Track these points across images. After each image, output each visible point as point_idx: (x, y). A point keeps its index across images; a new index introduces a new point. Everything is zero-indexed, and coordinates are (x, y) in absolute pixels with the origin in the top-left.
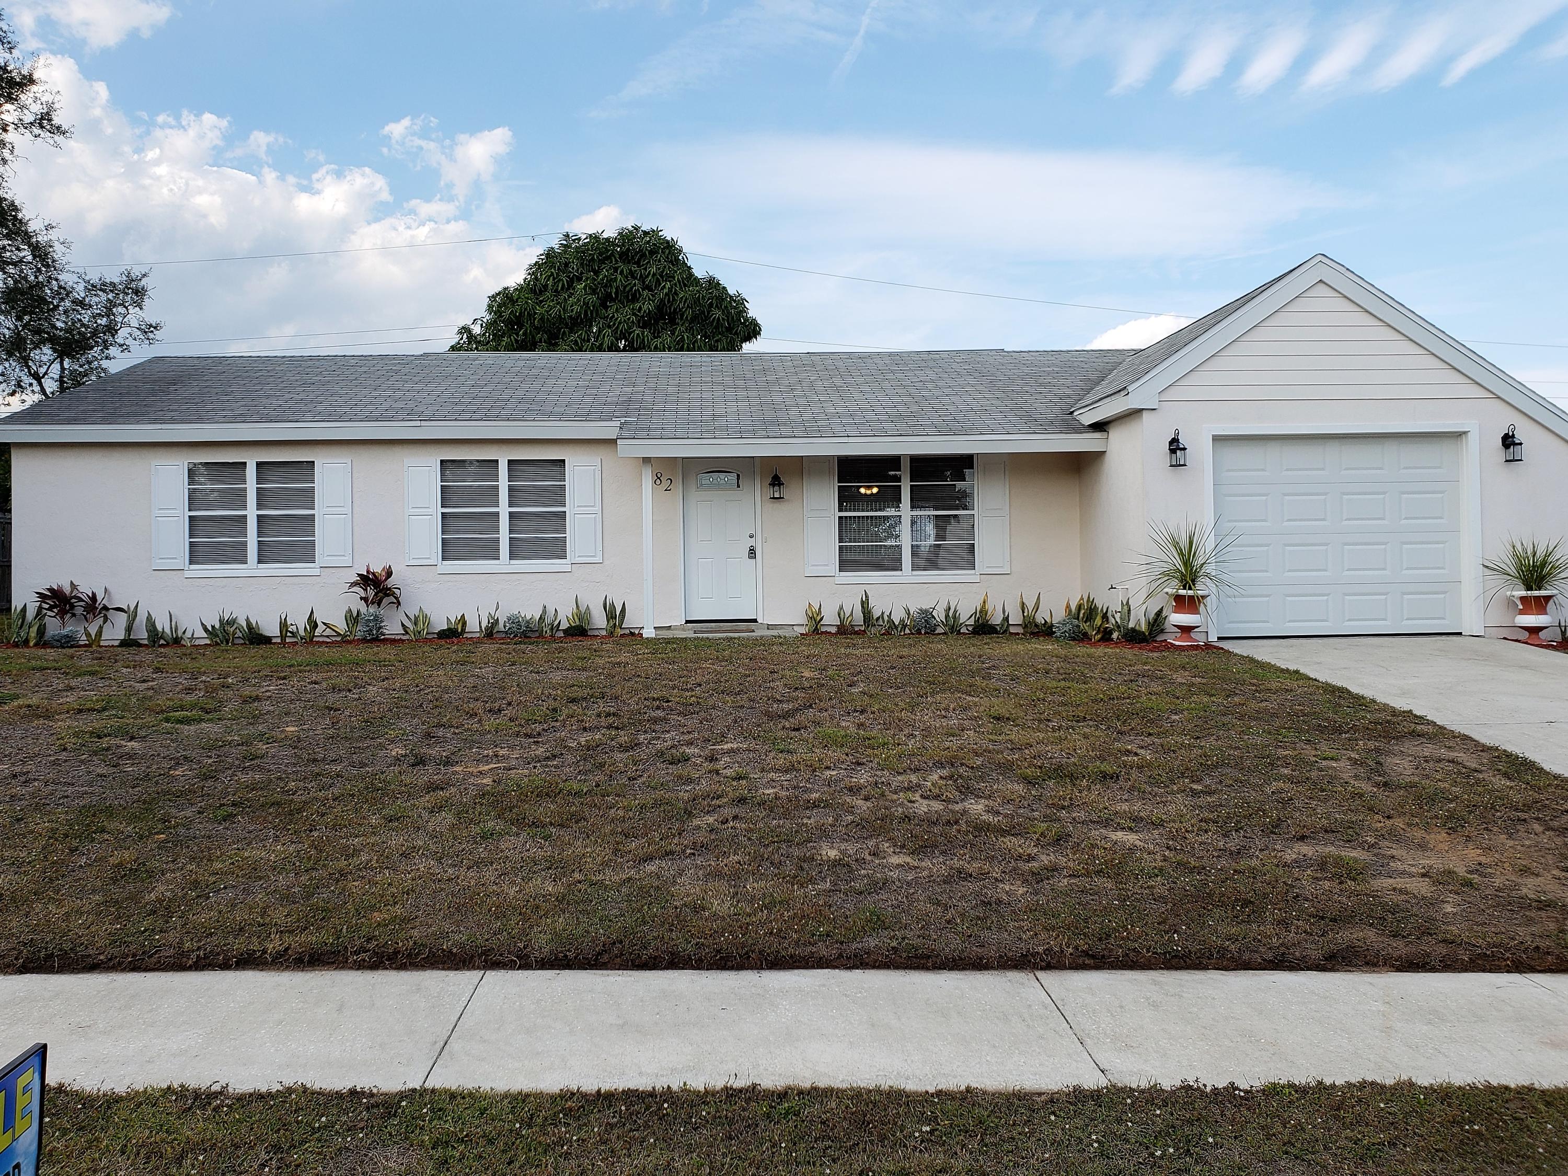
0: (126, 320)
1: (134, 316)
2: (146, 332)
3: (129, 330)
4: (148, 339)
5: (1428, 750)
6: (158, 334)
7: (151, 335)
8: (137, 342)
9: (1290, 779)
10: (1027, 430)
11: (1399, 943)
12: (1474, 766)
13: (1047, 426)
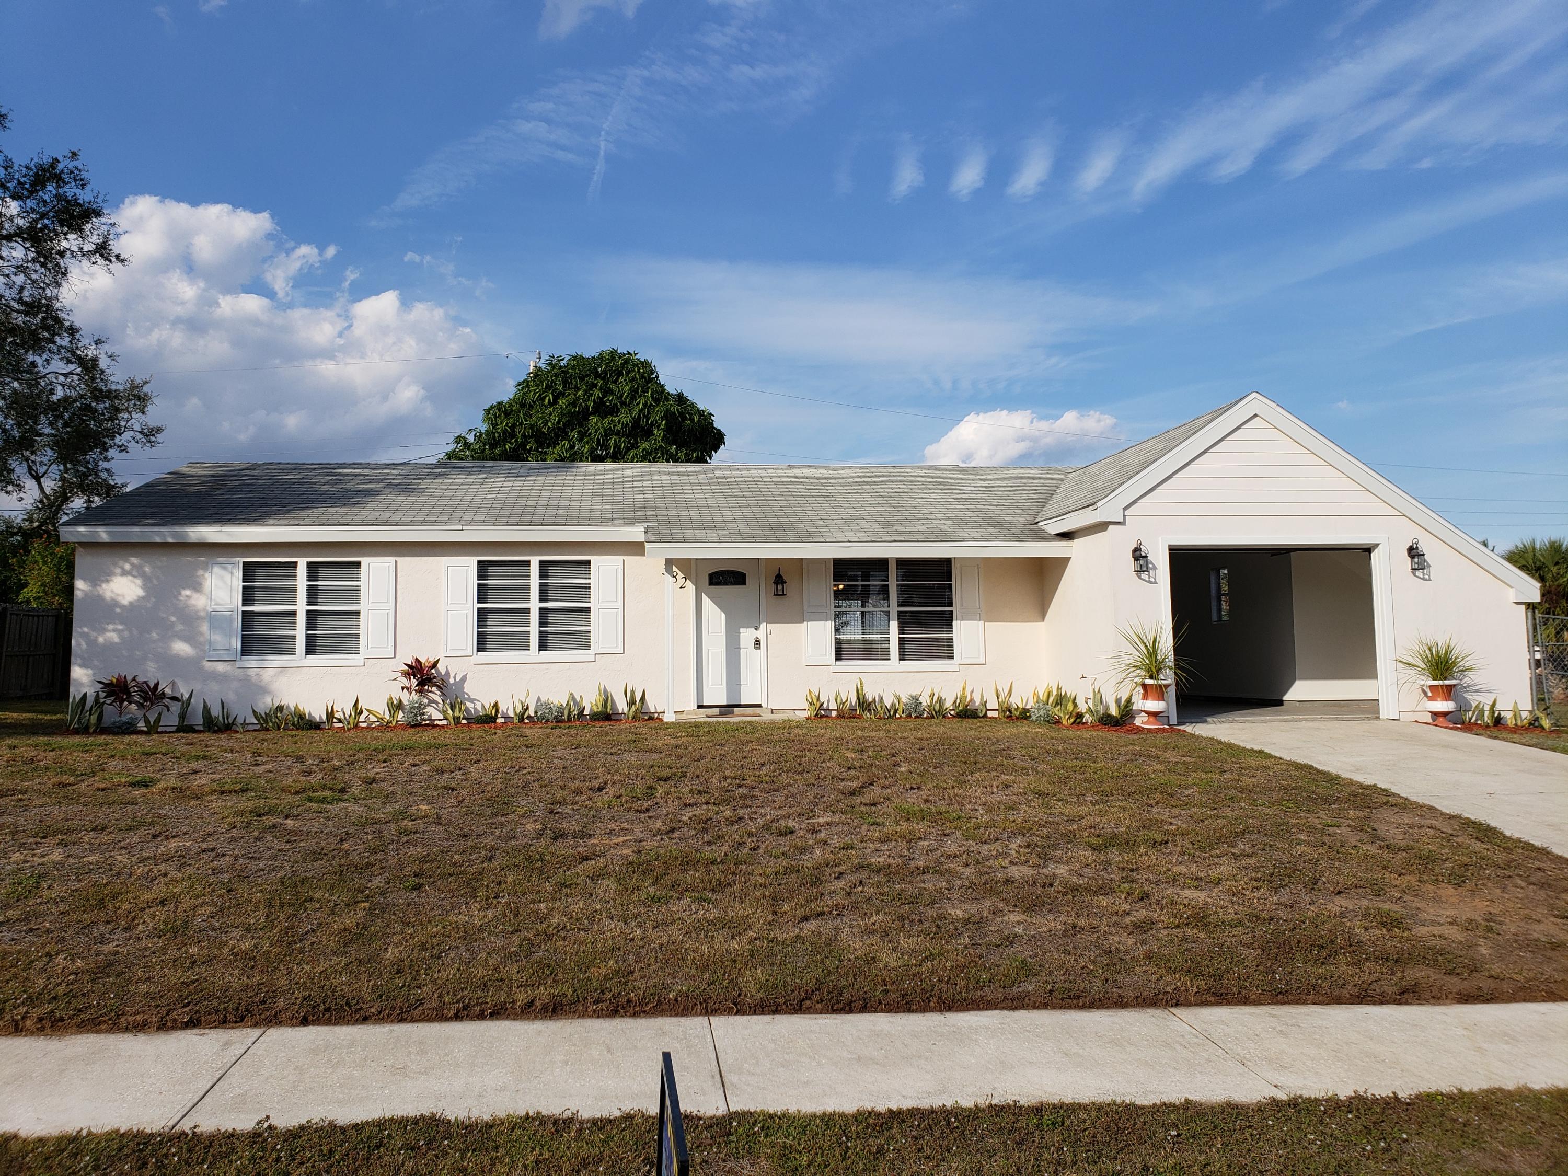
0: (129, 424)
1: (137, 420)
2: (147, 436)
3: (132, 433)
4: (150, 442)
5: (1406, 819)
6: (160, 437)
7: (153, 439)
8: (139, 445)
9: (1309, 844)
10: (1002, 537)
11: (1454, 979)
12: (1450, 831)
13: (1017, 535)
